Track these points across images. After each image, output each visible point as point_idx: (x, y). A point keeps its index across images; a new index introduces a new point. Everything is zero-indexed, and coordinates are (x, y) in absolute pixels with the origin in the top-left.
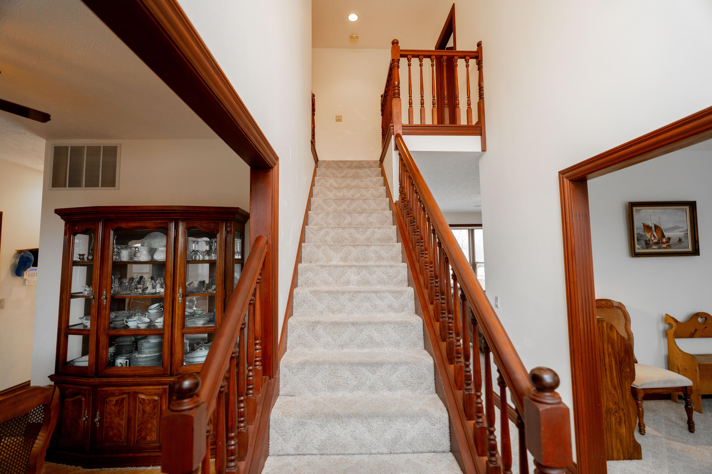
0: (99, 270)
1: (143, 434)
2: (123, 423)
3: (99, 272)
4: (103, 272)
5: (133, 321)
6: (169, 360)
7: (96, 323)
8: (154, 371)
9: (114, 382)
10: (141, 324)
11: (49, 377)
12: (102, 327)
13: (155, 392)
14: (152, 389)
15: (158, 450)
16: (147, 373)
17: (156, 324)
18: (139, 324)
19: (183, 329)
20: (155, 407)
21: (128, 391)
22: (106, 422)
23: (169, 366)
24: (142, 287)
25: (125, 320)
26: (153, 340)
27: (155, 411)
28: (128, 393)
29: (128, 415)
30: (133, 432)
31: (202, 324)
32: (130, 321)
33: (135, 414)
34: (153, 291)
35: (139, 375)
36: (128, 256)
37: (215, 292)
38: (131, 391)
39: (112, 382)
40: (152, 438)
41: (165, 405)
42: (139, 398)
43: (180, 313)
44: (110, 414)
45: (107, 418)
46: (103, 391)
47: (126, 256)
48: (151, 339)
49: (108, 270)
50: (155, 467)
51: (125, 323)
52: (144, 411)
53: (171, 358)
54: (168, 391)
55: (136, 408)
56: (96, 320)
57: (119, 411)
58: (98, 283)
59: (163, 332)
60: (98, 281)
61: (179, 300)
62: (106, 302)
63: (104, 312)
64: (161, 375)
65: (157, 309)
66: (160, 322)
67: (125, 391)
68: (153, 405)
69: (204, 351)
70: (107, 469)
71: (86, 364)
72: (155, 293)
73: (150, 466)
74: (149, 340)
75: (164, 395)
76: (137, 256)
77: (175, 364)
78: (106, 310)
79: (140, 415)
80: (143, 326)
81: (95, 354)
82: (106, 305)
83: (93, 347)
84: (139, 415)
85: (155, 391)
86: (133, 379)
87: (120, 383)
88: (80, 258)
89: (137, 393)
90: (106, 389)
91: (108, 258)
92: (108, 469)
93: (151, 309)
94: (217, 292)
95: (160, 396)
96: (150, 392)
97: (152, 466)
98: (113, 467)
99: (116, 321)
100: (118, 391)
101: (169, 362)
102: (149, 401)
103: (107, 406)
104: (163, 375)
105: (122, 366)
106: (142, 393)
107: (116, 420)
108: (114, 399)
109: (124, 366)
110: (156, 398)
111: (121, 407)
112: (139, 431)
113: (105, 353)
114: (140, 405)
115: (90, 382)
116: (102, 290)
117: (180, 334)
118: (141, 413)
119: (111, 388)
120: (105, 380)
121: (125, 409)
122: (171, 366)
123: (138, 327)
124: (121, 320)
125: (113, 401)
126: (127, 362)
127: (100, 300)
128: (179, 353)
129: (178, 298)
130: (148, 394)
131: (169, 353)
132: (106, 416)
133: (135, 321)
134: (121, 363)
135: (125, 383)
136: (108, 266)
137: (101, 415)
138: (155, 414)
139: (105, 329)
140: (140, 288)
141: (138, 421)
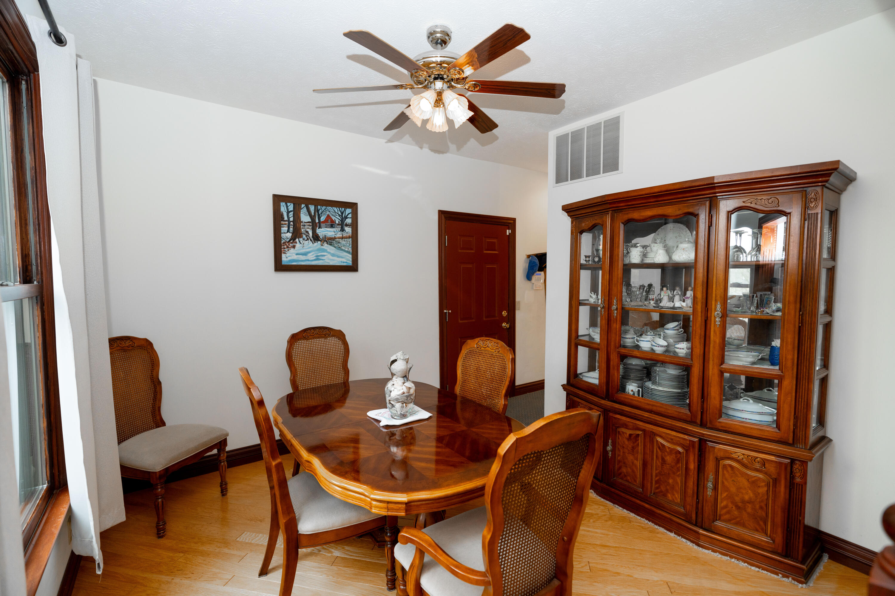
0: (608, 274)
1: (663, 488)
2: (639, 464)
3: (608, 276)
4: (612, 277)
5: (646, 341)
6: (699, 405)
7: (606, 337)
8: (677, 413)
9: (627, 411)
10: (656, 346)
11: (562, 385)
12: (612, 343)
13: (678, 441)
14: (675, 436)
15: (683, 518)
16: (668, 413)
17: (677, 350)
18: (655, 346)
19: (722, 364)
20: (678, 461)
21: (644, 428)
22: (619, 455)
23: (700, 413)
24: (654, 297)
25: (636, 338)
26: (672, 371)
27: (678, 466)
28: (644, 431)
29: (644, 457)
30: (650, 480)
31: (750, 362)
32: (642, 341)
33: (652, 459)
34: (671, 305)
35: (657, 413)
36: (639, 257)
37: (779, 314)
38: (647, 429)
39: (625, 411)
40: (674, 498)
41: (693, 463)
42: (657, 441)
43: (718, 341)
44: (623, 447)
45: (619, 450)
46: (615, 418)
47: (637, 256)
48: (669, 368)
49: (618, 275)
50: (678, 537)
51: (636, 342)
52: (664, 461)
53: (703, 402)
54: (697, 445)
55: (653, 452)
56: (606, 333)
57: (633, 448)
58: (607, 290)
59: (691, 363)
60: (608, 288)
61: (715, 322)
62: (617, 313)
63: (615, 325)
64: (688, 421)
65: (676, 330)
66: (683, 349)
67: (639, 426)
68: (676, 457)
69: (751, 403)
70: (620, 508)
71: (596, 382)
72: (674, 308)
73: (672, 532)
74: (667, 370)
75: (691, 450)
76: (648, 256)
77: (708, 412)
78: (616, 324)
79: (659, 464)
80: (659, 350)
81: (605, 373)
82: (616, 316)
83: (603, 365)
84: (656, 463)
85: (678, 439)
86: (650, 416)
87: (633, 415)
88: (586, 261)
89: (654, 434)
90: (618, 416)
91: (618, 260)
92: (622, 509)
93: (667, 329)
94: (784, 314)
95: (687, 448)
96: (672, 439)
97: (675, 533)
98: (627, 510)
99: (626, 338)
100: (631, 424)
101: (699, 408)
102: (671, 450)
103: (620, 437)
104: (690, 422)
105: (634, 394)
106: (661, 437)
107: (630, 458)
108: (629, 432)
109: (636, 395)
110: (680, 449)
111: (636, 444)
112: (657, 482)
113: (616, 374)
114: (658, 450)
115: (601, 403)
116: (611, 299)
117: (716, 372)
118: (660, 461)
119: (624, 418)
120: (617, 406)
121: (640, 448)
122: (702, 413)
123: (652, 349)
124: (632, 338)
125: (626, 433)
126: (639, 390)
127: (610, 310)
128: (714, 398)
129: (715, 317)
130: (670, 440)
131: (700, 395)
132: (618, 449)
133: (649, 341)
134: (632, 391)
135: (640, 417)
136: (618, 270)
137: (614, 445)
138: (678, 470)
139: (616, 346)
140: (653, 300)
141: (656, 469)
